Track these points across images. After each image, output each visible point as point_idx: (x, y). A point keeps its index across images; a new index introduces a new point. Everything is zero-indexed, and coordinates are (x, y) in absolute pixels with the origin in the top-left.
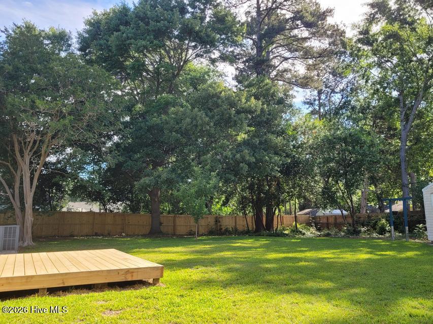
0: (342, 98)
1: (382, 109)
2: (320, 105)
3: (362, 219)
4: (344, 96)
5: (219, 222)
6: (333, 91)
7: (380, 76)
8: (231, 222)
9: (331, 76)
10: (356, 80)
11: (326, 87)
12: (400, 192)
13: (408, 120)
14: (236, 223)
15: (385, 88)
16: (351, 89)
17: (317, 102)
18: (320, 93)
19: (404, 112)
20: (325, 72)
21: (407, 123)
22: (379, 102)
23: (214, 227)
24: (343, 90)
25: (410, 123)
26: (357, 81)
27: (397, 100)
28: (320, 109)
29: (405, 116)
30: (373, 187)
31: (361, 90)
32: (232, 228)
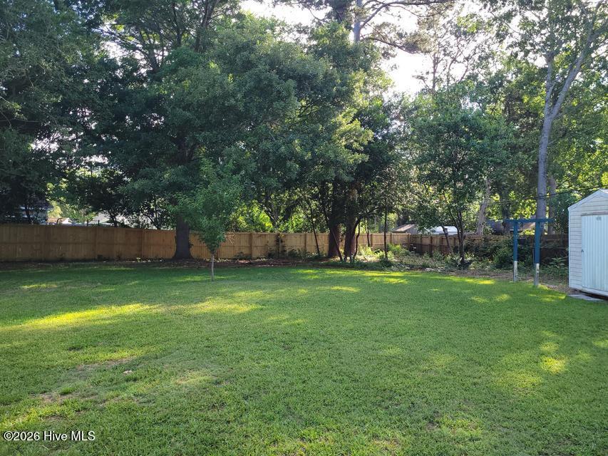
0: (466, 71)
1: (520, 85)
2: (435, 81)
3: (476, 242)
4: (469, 67)
5: (282, 242)
6: (454, 60)
7: (522, 32)
8: (298, 242)
9: (453, 37)
10: (488, 43)
11: (445, 55)
12: (534, 202)
13: (556, 101)
14: (305, 244)
15: (527, 53)
16: (480, 57)
17: (431, 77)
18: (436, 62)
19: (551, 88)
20: (444, 31)
21: (554, 104)
22: (517, 76)
23: (274, 248)
24: (467, 59)
25: (558, 104)
26: (489, 46)
27: (543, 71)
28: (434, 87)
29: (552, 94)
30: (498, 196)
31: (493, 59)
32: (299, 251)
